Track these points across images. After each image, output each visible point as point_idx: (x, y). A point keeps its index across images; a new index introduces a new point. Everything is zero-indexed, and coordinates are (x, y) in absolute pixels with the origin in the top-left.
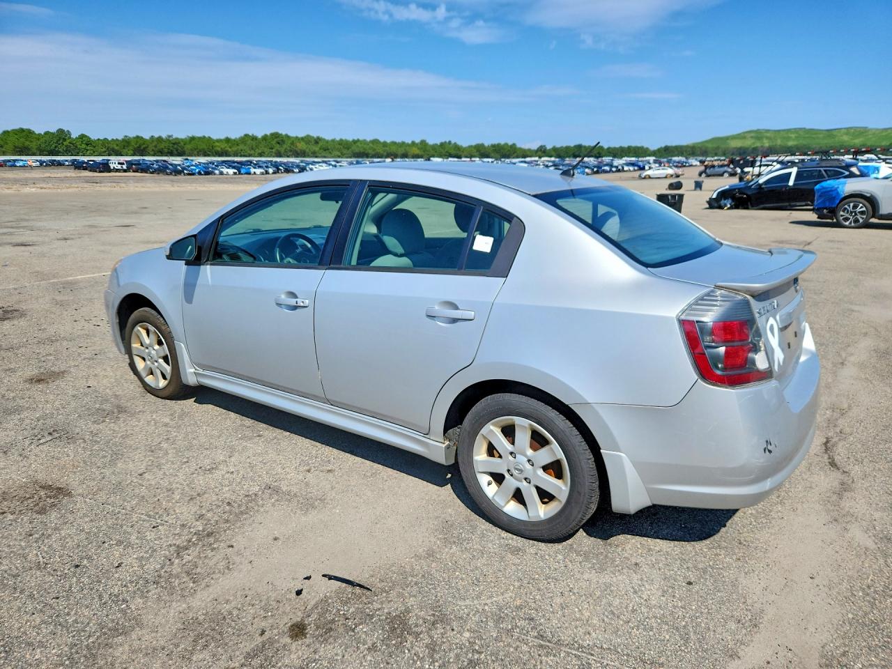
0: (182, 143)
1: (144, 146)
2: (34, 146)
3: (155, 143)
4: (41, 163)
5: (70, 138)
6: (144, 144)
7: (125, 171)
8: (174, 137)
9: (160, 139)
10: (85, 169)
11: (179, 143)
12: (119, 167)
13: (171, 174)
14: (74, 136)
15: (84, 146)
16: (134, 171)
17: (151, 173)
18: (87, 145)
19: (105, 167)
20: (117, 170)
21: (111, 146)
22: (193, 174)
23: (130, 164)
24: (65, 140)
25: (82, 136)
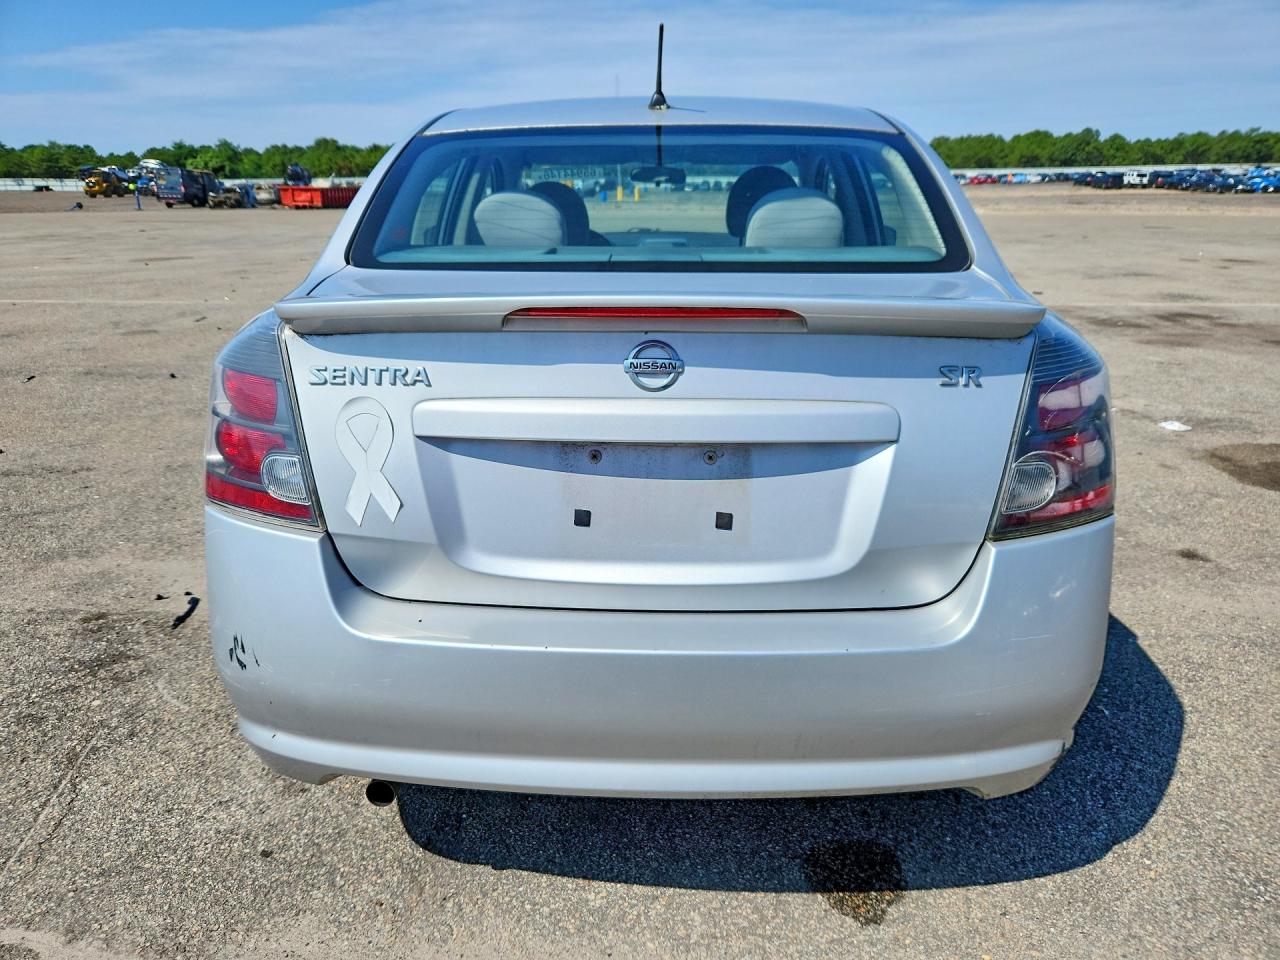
0: (1272, 141)
1: (1204, 147)
2: (1044, 154)
3: (1225, 142)
4: (1044, 177)
5: (1097, 140)
6: (1205, 144)
7: (1144, 186)
8: (1261, 131)
9: (1236, 134)
10: (1088, 184)
11: (1267, 140)
12: (1137, 180)
13: (1215, 190)
14: (1102, 138)
15: (1112, 152)
16: (1157, 187)
17: (1183, 189)
18: (1117, 149)
19: (1116, 182)
20: (1133, 186)
21: (1152, 150)
22: (1252, 191)
23: (1155, 175)
24: (1088, 144)
25: (1116, 138)
